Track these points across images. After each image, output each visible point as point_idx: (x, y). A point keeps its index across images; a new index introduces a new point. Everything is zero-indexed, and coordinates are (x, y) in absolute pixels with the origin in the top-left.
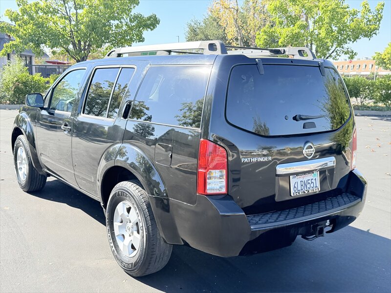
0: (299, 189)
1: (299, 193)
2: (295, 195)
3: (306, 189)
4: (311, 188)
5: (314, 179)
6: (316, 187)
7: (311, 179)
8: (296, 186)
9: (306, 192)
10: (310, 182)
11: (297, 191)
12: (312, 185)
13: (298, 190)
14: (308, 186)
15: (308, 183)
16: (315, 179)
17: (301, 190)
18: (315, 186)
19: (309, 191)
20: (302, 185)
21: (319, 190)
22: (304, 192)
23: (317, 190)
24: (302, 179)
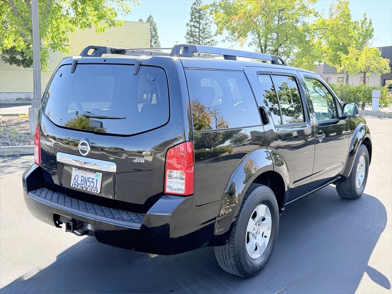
0: (79, 182)
1: (77, 186)
2: (74, 185)
3: (85, 185)
4: (91, 187)
5: (95, 179)
6: (96, 188)
7: (93, 179)
8: (76, 178)
9: (85, 189)
10: (90, 180)
11: (76, 183)
12: (92, 184)
13: (78, 184)
14: (88, 184)
15: (89, 181)
16: (97, 180)
17: (81, 184)
18: (95, 186)
20: (83, 181)
21: (99, 192)
22: (83, 188)
23: (96, 192)
24: (83, 175)
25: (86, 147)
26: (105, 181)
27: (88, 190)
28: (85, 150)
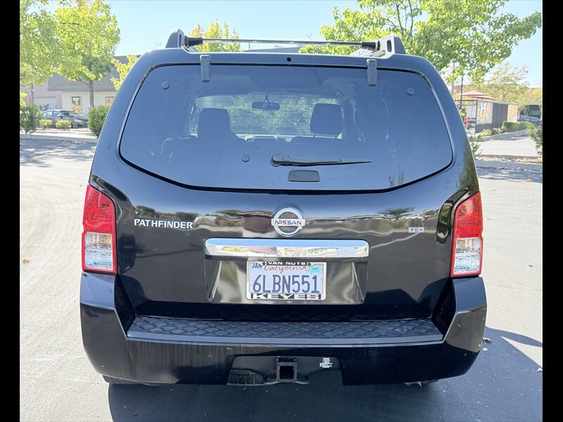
0: (269, 288)
1: (266, 296)
2: (255, 296)
3: (286, 291)
4: (301, 291)
5: (311, 276)
6: (315, 291)
7: (303, 277)
8: (260, 281)
9: (286, 297)
10: (299, 280)
11: (261, 291)
12: (305, 287)
13: (264, 291)
14: (292, 287)
15: (294, 282)
16: (315, 278)
17: (274, 291)
18: (312, 288)
19: (293, 297)
20: (278, 284)
21: (323, 298)
22: (280, 297)
23: (317, 298)
24: (277, 272)
25: (296, 220)
26: (334, 275)
27: (296, 297)
28: (294, 225)
